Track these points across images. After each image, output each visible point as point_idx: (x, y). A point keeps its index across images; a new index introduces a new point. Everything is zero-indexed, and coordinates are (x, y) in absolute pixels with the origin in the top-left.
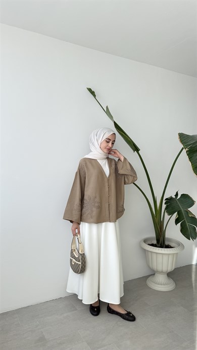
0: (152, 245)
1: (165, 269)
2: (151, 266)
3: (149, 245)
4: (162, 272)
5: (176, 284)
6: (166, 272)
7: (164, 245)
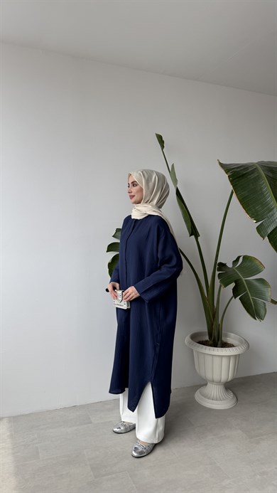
0: (202, 342)
1: (216, 377)
2: (198, 371)
3: (198, 342)
4: (213, 381)
5: (237, 399)
6: (220, 382)
7: (219, 343)
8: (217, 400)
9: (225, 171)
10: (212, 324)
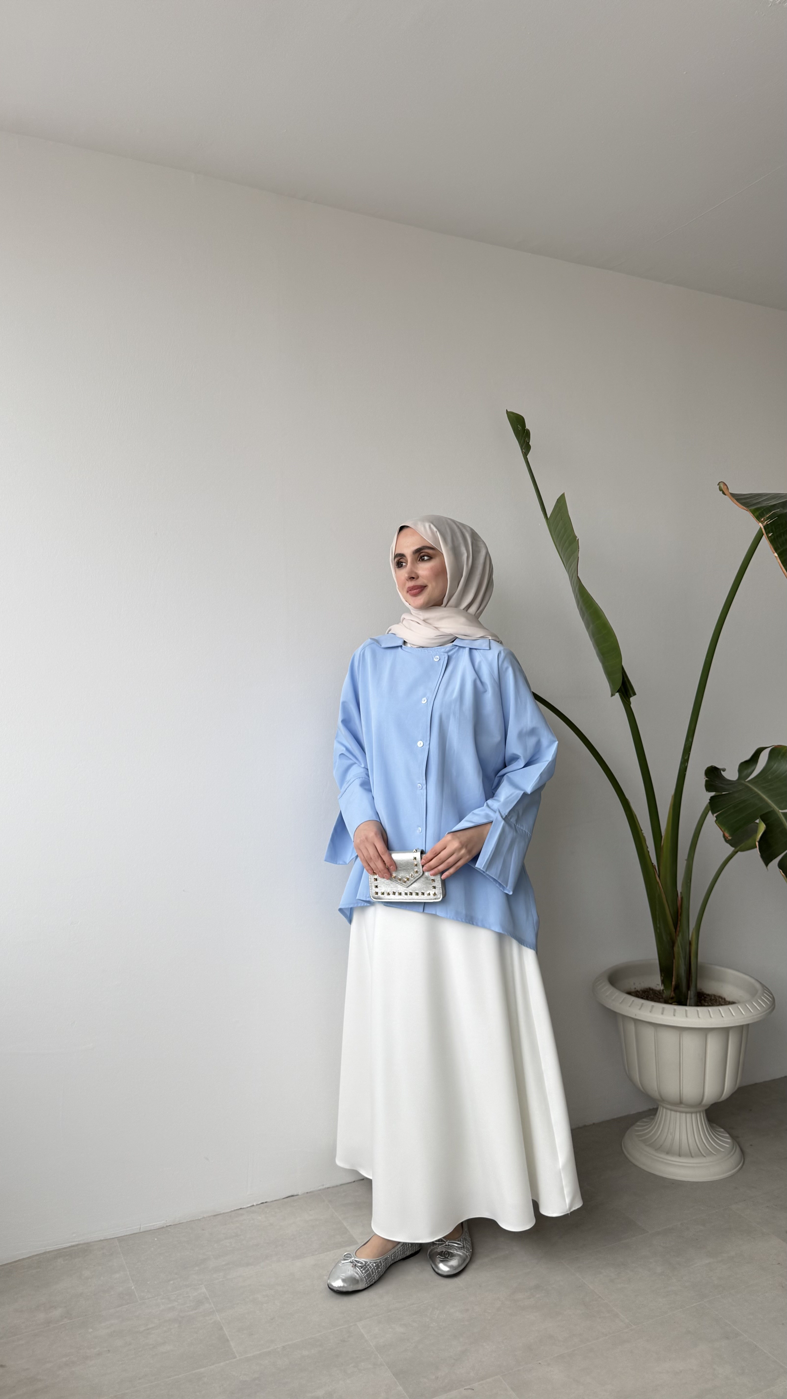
0: (648, 995)
1: (690, 1091)
2: (637, 1077)
3: (629, 993)
4: (681, 1103)
5: (743, 1152)
6: (700, 1104)
7: (691, 994)
8: (691, 1155)
9: (753, 512)
10: (673, 943)
